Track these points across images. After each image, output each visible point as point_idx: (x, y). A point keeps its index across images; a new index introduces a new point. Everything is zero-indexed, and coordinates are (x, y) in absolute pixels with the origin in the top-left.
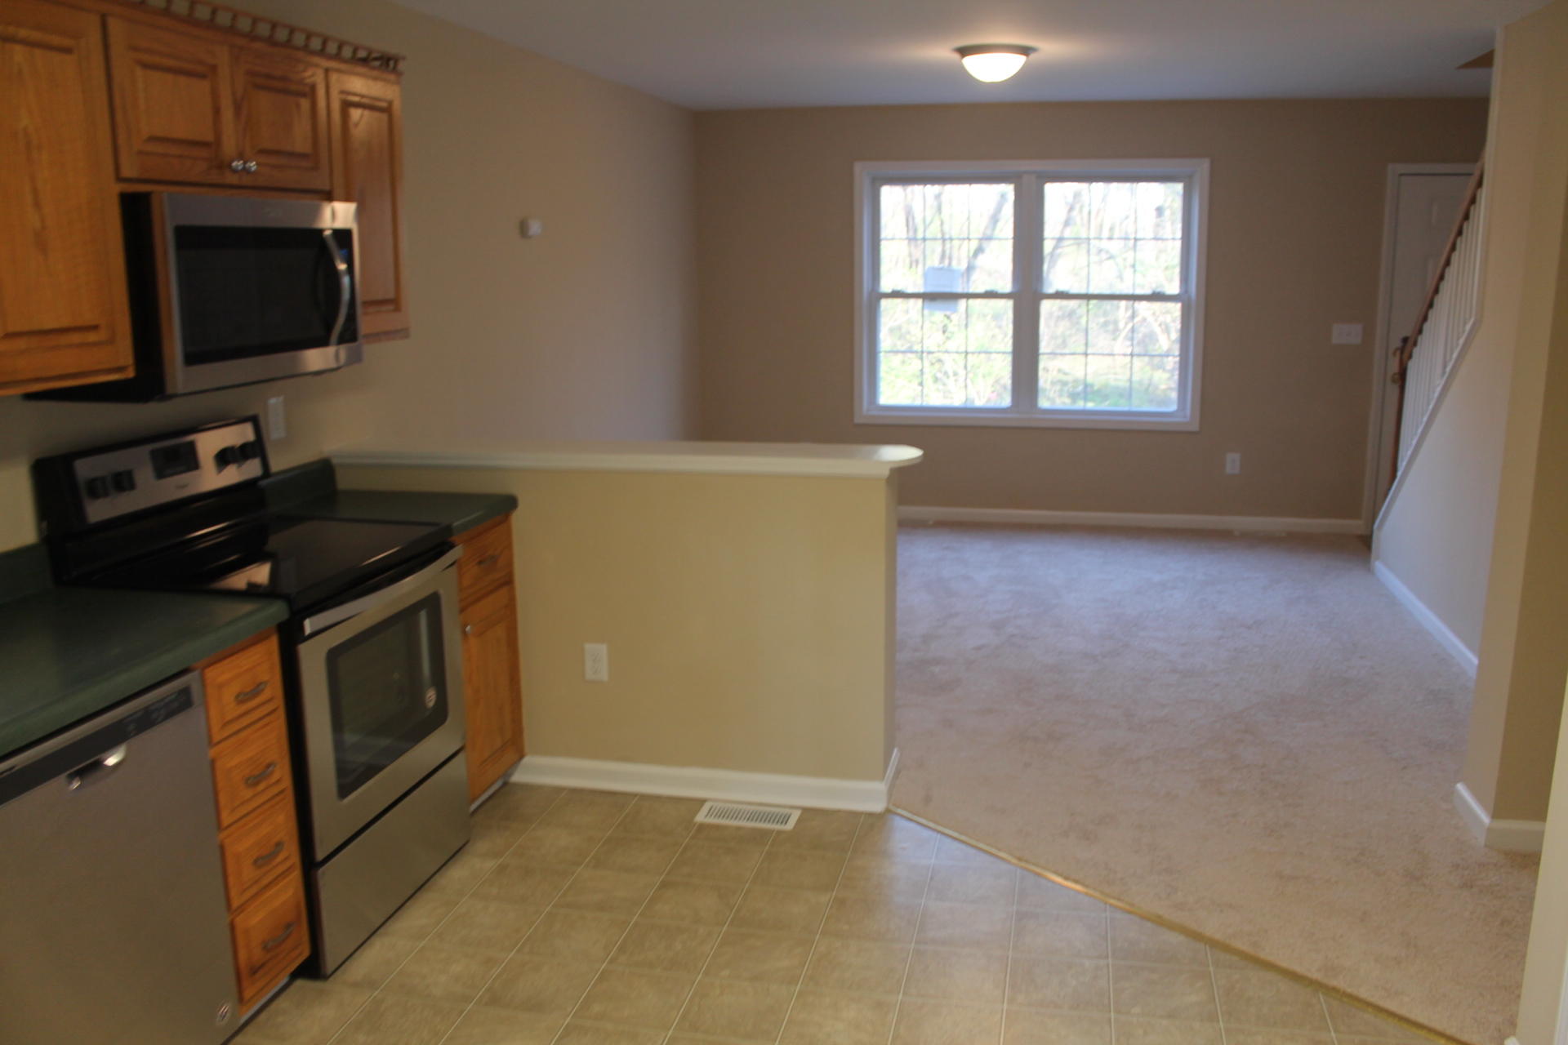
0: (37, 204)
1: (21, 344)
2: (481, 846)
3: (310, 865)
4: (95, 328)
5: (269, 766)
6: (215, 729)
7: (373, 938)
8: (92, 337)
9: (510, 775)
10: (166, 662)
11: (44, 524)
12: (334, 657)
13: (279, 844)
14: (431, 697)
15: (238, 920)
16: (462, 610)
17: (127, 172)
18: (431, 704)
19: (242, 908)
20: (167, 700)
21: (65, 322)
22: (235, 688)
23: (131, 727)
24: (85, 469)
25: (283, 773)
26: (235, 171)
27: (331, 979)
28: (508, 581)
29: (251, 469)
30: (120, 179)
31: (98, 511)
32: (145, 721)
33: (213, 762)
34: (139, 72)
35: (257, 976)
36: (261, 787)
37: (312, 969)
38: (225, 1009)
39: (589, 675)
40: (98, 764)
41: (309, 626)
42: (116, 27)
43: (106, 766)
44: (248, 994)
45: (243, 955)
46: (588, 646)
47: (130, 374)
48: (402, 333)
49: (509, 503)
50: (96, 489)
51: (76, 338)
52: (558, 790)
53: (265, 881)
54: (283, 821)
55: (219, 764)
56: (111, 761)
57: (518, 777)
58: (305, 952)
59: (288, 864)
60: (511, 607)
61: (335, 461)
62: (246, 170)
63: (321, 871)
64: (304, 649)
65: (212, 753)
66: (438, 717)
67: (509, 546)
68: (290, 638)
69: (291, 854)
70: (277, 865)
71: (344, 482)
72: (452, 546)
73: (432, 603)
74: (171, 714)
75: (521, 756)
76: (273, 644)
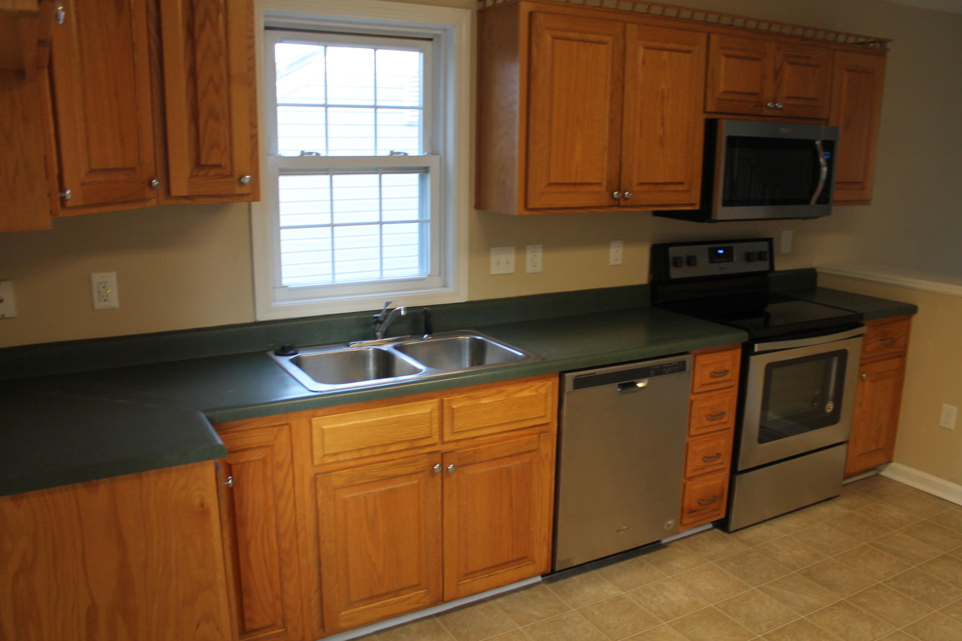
0: (663, 125)
1: (646, 188)
2: (844, 501)
3: (734, 472)
4: (682, 183)
5: (722, 413)
6: (696, 386)
7: (762, 524)
8: (680, 188)
9: (881, 471)
10: (677, 346)
11: (651, 276)
12: (770, 368)
13: (718, 456)
14: (830, 407)
15: (688, 483)
16: (861, 365)
17: (709, 109)
18: (829, 411)
19: (691, 478)
20: (673, 364)
21: (667, 180)
22: (712, 369)
23: (652, 372)
24: (673, 252)
25: (730, 419)
26: (769, 108)
27: (732, 534)
28: (902, 355)
29: (763, 266)
30: (705, 112)
31: (676, 273)
32: (659, 371)
33: (692, 402)
34: (723, 60)
35: (692, 514)
36: (715, 422)
37: (723, 525)
38: (670, 522)
39: (942, 424)
40: (633, 385)
41: (757, 347)
42: (714, 38)
43: (637, 386)
44: (685, 521)
45: (686, 501)
46: (945, 406)
47: (697, 207)
48: (866, 202)
49: (912, 310)
50: (677, 263)
51: (672, 188)
52: (907, 487)
53: (706, 470)
54: (725, 444)
55: (694, 404)
56: (640, 385)
57: (886, 473)
58: (722, 516)
59: (722, 466)
60: (901, 371)
61: (818, 270)
62: (775, 108)
63: (738, 477)
64: (753, 359)
65: (693, 397)
66: (833, 419)
67: (907, 335)
68: (747, 352)
69: (726, 462)
70: (716, 464)
71: (821, 283)
72: (861, 325)
73: (842, 355)
74: (672, 372)
75: (890, 461)
76: (738, 352)
